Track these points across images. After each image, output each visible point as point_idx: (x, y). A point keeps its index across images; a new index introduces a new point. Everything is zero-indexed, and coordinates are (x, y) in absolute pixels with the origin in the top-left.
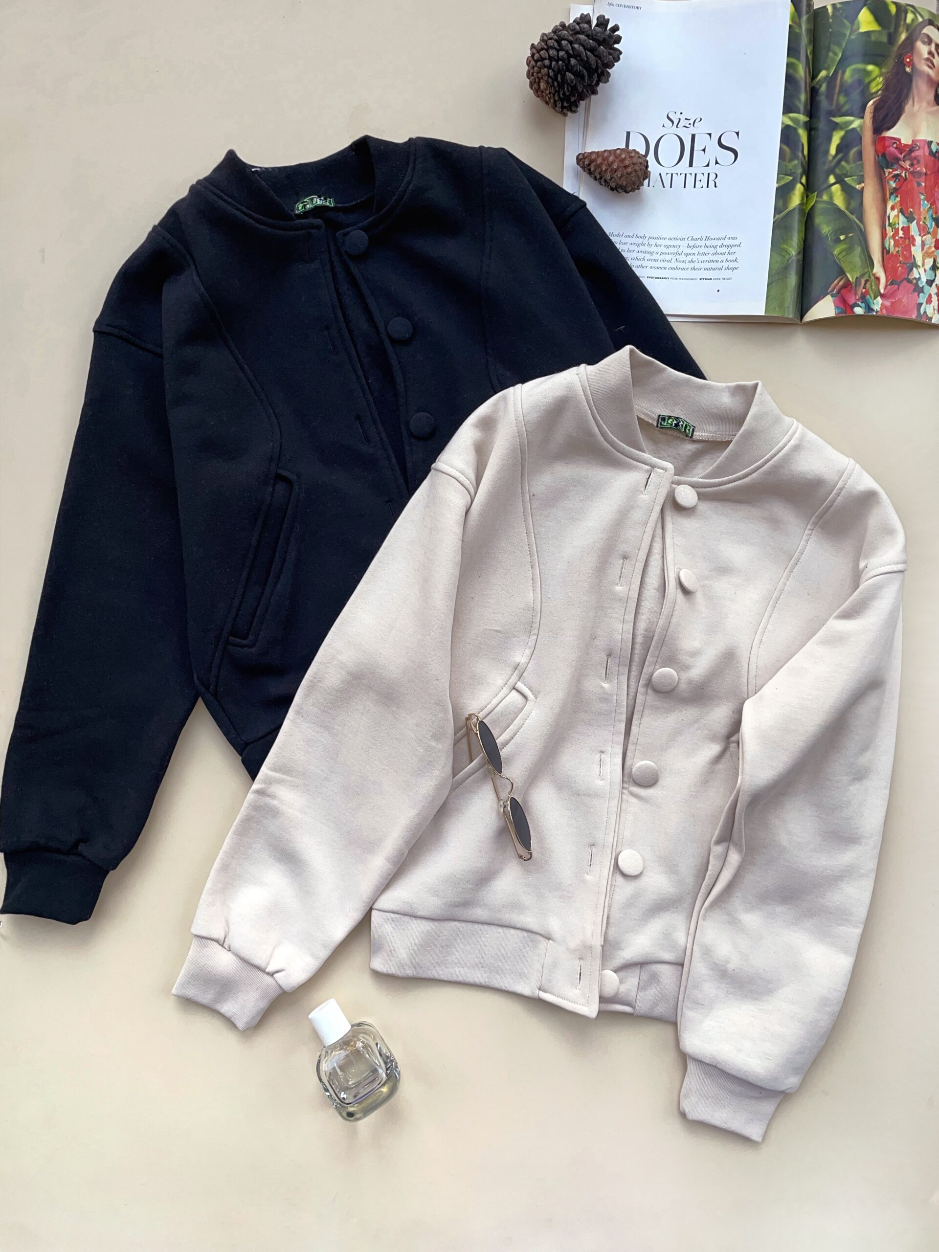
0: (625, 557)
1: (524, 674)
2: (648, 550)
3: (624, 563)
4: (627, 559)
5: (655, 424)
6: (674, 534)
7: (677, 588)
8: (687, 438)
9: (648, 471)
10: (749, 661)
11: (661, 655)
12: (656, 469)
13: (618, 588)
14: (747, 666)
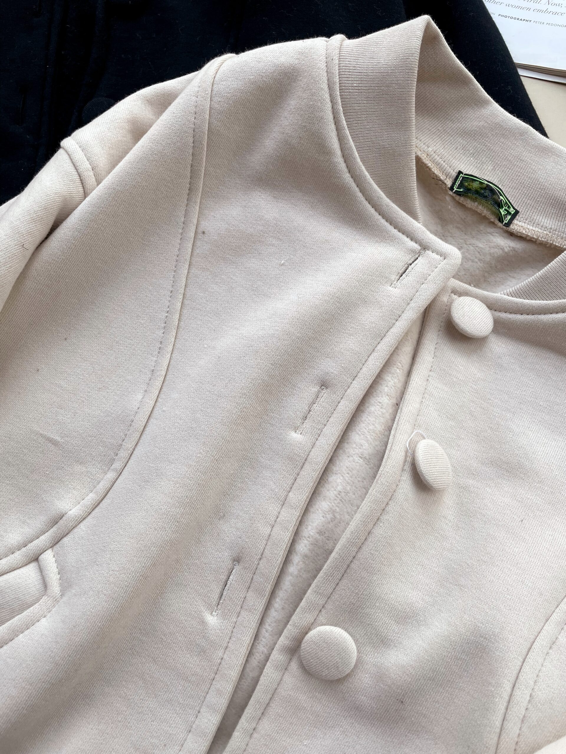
0: (324, 384)
1: (65, 540)
2: (370, 382)
3: (321, 395)
4: (327, 388)
5: (449, 183)
6: (431, 373)
7: (403, 470)
8: (500, 224)
9: (413, 251)
10: (517, 678)
11: (335, 597)
12: (429, 252)
13: (295, 436)
14: (509, 690)
